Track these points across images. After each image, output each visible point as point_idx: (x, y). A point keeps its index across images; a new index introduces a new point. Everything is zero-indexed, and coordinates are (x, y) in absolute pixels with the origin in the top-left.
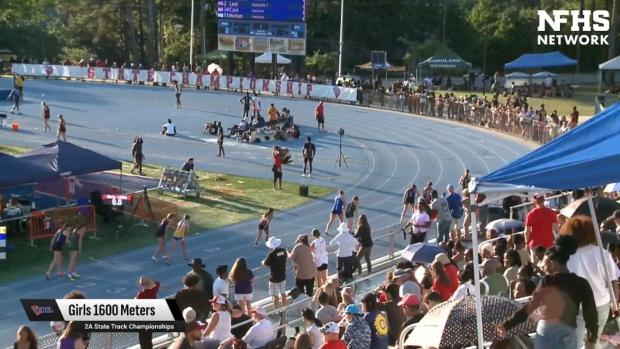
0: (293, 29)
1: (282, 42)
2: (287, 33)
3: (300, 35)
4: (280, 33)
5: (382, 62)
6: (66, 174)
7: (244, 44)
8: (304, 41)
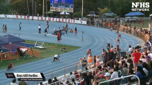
0: (70, 5)
1: (67, 9)
2: (68, 6)
3: (72, 7)
4: (66, 7)
5: (93, 14)
6: (10, 43)
7: (57, 9)
8: (73, 9)
